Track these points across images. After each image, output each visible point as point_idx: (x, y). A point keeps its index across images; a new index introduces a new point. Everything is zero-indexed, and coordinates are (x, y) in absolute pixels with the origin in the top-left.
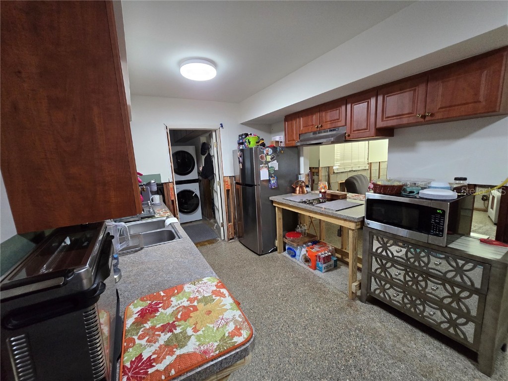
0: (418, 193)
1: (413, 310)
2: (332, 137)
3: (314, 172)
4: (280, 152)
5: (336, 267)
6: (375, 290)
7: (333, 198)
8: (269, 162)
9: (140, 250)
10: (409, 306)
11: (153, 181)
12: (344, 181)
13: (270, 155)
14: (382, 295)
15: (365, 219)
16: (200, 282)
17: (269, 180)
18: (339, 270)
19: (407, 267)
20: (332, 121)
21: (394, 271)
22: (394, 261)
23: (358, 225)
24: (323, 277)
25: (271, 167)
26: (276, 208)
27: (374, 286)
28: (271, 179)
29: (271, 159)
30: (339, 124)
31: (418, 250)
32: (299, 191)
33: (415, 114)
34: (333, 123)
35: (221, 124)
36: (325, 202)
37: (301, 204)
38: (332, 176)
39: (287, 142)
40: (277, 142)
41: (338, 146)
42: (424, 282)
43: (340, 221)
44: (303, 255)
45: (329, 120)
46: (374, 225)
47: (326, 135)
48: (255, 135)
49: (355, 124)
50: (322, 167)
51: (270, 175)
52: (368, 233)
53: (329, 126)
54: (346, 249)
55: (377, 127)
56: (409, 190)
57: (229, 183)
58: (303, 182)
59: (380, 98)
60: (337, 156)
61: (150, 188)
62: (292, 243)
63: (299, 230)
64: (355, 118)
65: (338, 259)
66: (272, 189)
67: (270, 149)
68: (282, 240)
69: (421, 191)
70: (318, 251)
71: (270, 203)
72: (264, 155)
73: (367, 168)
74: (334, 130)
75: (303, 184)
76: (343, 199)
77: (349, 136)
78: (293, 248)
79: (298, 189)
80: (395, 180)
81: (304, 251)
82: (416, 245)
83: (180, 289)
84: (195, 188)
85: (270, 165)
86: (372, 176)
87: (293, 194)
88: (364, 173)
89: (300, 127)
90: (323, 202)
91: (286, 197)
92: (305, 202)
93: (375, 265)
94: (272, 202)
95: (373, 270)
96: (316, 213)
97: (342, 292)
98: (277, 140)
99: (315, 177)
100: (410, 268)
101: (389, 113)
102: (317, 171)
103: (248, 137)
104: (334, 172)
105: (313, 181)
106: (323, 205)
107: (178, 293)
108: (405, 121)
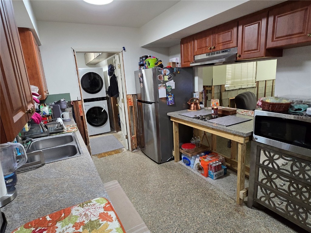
0: (306, 110)
1: (295, 217)
2: (223, 58)
3: (207, 90)
4: (177, 72)
5: (226, 174)
6: (261, 198)
7: (224, 113)
8: (167, 81)
9: (41, 166)
10: (292, 213)
11: (62, 100)
12: (234, 98)
13: (167, 75)
14: (267, 202)
15: (254, 135)
16: (89, 204)
17: (167, 98)
18: (228, 177)
19: (292, 178)
20: (224, 43)
21: (279, 182)
22: (279, 173)
23: (247, 139)
24: (214, 184)
25: (169, 86)
26: (173, 123)
27: (260, 194)
28: (169, 97)
29: (169, 79)
30: (231, 45)
31: (303, 164)
32: (194, 107)
33: (305, 34)
34: (225, 44)
35: (124, 48)
36: (217, 118)
37: (195, 119)
38: (223, 94)
39: (183, 64)
40: (174, 63)
41: (229, 66)
42: (308, 193)
43: (230, 136)
44: (196, 164)
45: (221, 42)
46: (261, 139)
47: (219, 56)
48: (154, 57)
49: (245, 45)
50: (215, 86)
51: (167, 93)
52: (256, 147)
53: (221, 47)
54: (234, 159)
55: (267, 47)
56: (296, 107)
57: (132, 101)
58: (197, 99)
59: (271, 19)
60: (229, 75)
61: (61, 106)
62: (187, 153)
63: (193, 142)
64: (246, 39)
65: (228, 167)
66: (169, 105)
67: (167, 70)
68: (178, 150)
69: (308, 109)
70: (210, 161)
71: (168, 119)
72: (162, 75)
73: (255, 86)
74: (226, 51)
75: (197, 101)
76: (232, 114)
77: (240, 56)
78: (188, 158)
79: (193, 105)
80: (283, 98)
81: (197, 161)
82: (301, 159)
83: (68, 212)
84: (103, 105)
85: (167, 84)
86: (259, 93)
87: (188, 110)
88: (252, 91)
89: (194, 49)
90: (215, 118)
91: (182, 113)
92: (198, 118)
93: (261, 176)
94: (170, 117)
95: (260, 180)
96: (208, 128)
97: (231, 197)
98: (174, 61)
99: (209, 95)
100: (294, 179)
101: (279, 34)
102: (210, 89)
103: (147, 59)
104: (225, 90)
105: (207, 98)
106: (215, 121)
107: (65, 217)
108: (295, 40)
